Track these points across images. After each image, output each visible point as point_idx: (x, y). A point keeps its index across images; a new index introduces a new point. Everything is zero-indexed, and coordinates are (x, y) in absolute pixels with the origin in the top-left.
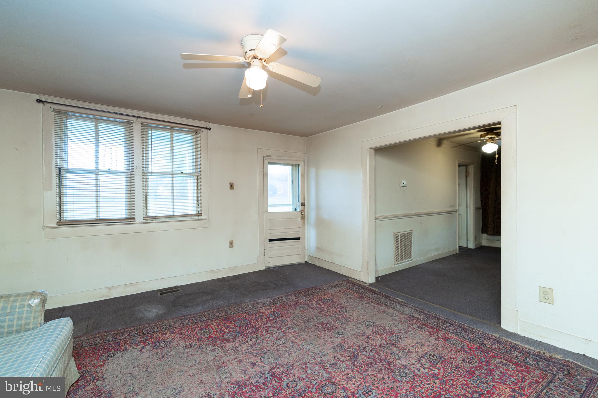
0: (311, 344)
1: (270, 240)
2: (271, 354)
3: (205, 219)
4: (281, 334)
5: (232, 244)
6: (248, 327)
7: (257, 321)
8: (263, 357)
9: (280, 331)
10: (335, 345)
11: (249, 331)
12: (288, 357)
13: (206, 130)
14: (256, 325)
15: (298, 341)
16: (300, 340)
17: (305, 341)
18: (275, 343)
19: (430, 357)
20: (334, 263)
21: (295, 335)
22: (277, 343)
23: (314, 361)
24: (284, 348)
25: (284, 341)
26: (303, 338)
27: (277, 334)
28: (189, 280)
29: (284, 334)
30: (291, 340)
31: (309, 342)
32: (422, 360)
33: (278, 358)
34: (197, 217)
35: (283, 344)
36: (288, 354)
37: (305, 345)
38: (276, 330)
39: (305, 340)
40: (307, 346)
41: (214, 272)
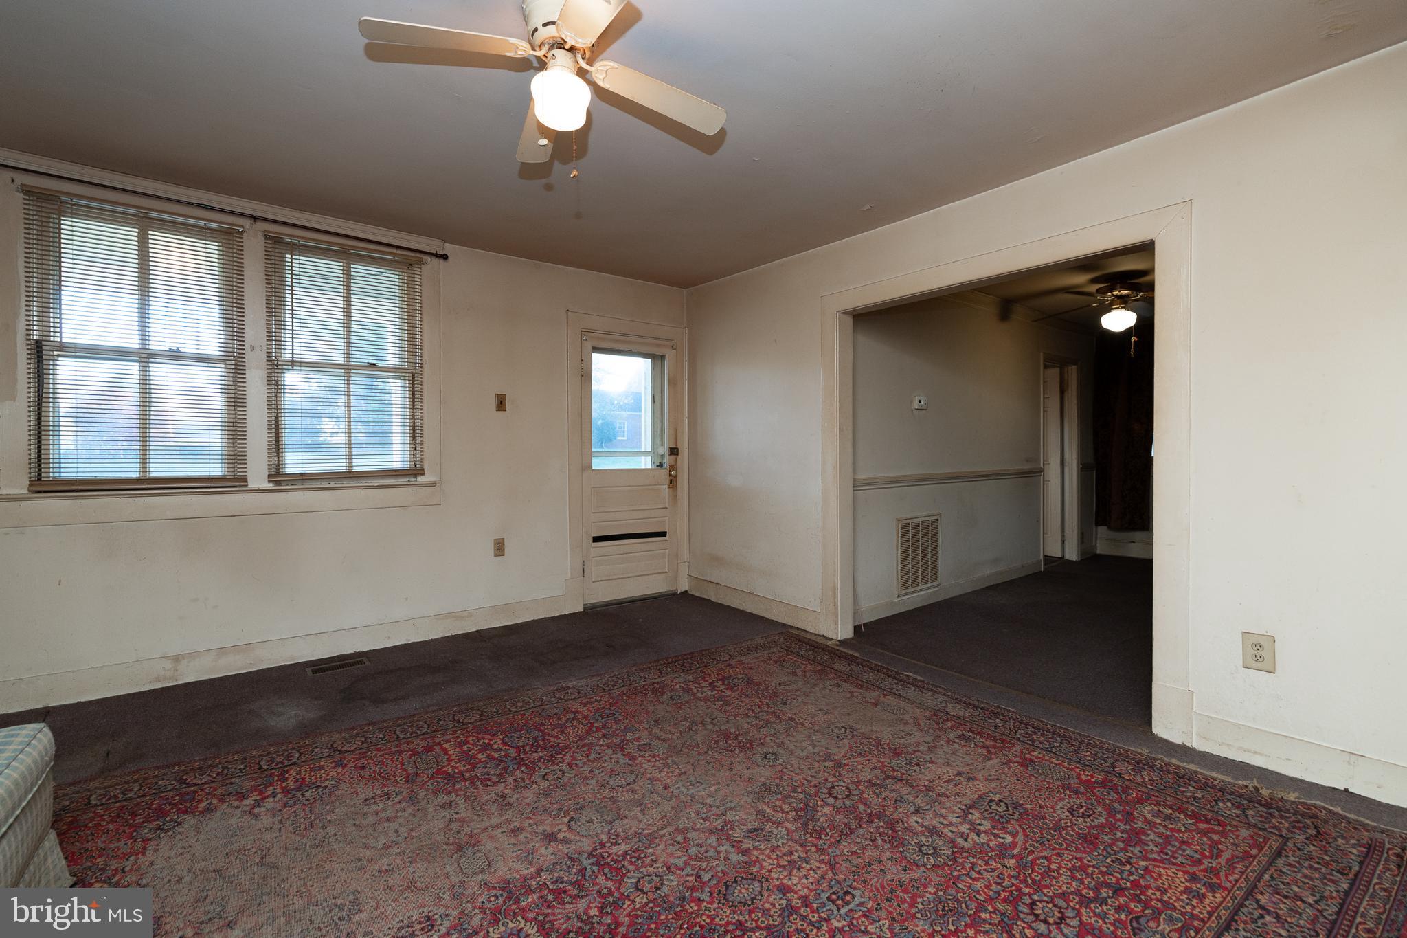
0: (698, 784)
1: (597, 539)
2: (596, 810)
3: (433, 484)
4: (623, 760)
5: (500, 548)
6: (538, 746)
7: (562, 732)
8: (576, 817)
9: (619, 755)
10: (759, 784)
11: (541, 757)
12: (640, 816)
13: (436, 261)
14: (559, 741)
15: (665, 778)
16: (670, 774)
17: (684, 777)
18: (608, 784)
19: (990, 807)
20: (753, 594)
21: (658, 764)
22: (611, 783)
23: (707, 824)
24: (629, 796)
25: (630, 779)
26: (677, 770)
27: (613, 761)
28: (389, 638)
29: (630, 762)
30: (648, 775)
31: (692, 778)
32: (971, 814)
33: (614, 820)
34: (413, 479)
35: (627, 784)
36: (639, 809)
37: (683, 786)
38: (609, 751)
39: (682, 773)
40: (688, 790)
41: (455, 616)
